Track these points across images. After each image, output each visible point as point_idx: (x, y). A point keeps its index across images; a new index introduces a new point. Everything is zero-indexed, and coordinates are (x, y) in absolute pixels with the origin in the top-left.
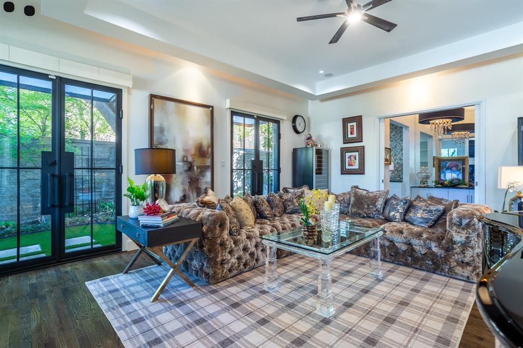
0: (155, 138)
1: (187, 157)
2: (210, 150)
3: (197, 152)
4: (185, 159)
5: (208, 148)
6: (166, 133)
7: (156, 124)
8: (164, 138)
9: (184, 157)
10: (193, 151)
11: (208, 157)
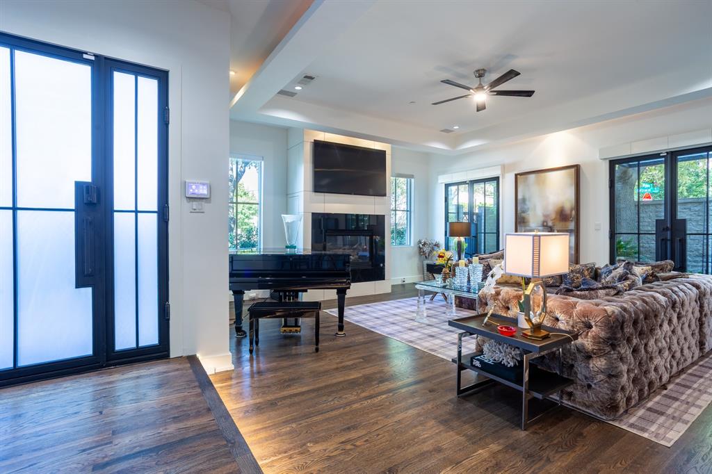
0: (519, 208)
1: (546, 222)
2: (574, 212)
3: (558, 216)
4: (545, 224)
5: (571, 211)
6: (527, 203)
7: (520, 197)
8: (526, 207)
9: (544, 222)
10: (553, 216)
11: (572, 221)
